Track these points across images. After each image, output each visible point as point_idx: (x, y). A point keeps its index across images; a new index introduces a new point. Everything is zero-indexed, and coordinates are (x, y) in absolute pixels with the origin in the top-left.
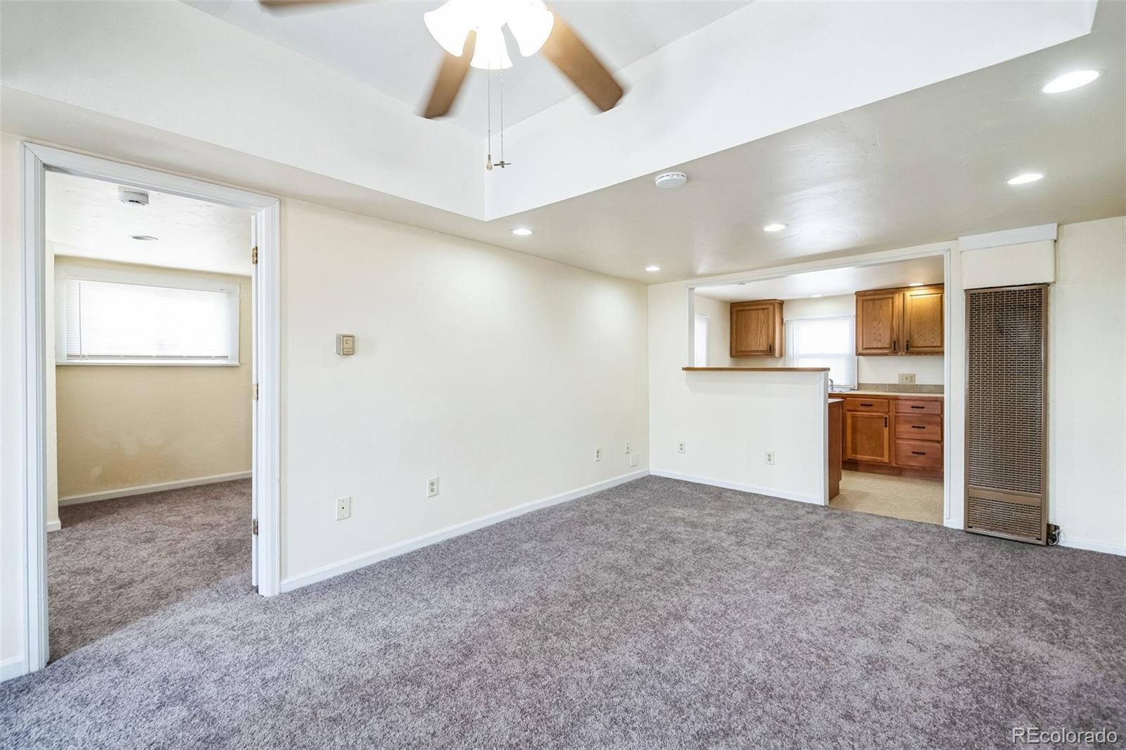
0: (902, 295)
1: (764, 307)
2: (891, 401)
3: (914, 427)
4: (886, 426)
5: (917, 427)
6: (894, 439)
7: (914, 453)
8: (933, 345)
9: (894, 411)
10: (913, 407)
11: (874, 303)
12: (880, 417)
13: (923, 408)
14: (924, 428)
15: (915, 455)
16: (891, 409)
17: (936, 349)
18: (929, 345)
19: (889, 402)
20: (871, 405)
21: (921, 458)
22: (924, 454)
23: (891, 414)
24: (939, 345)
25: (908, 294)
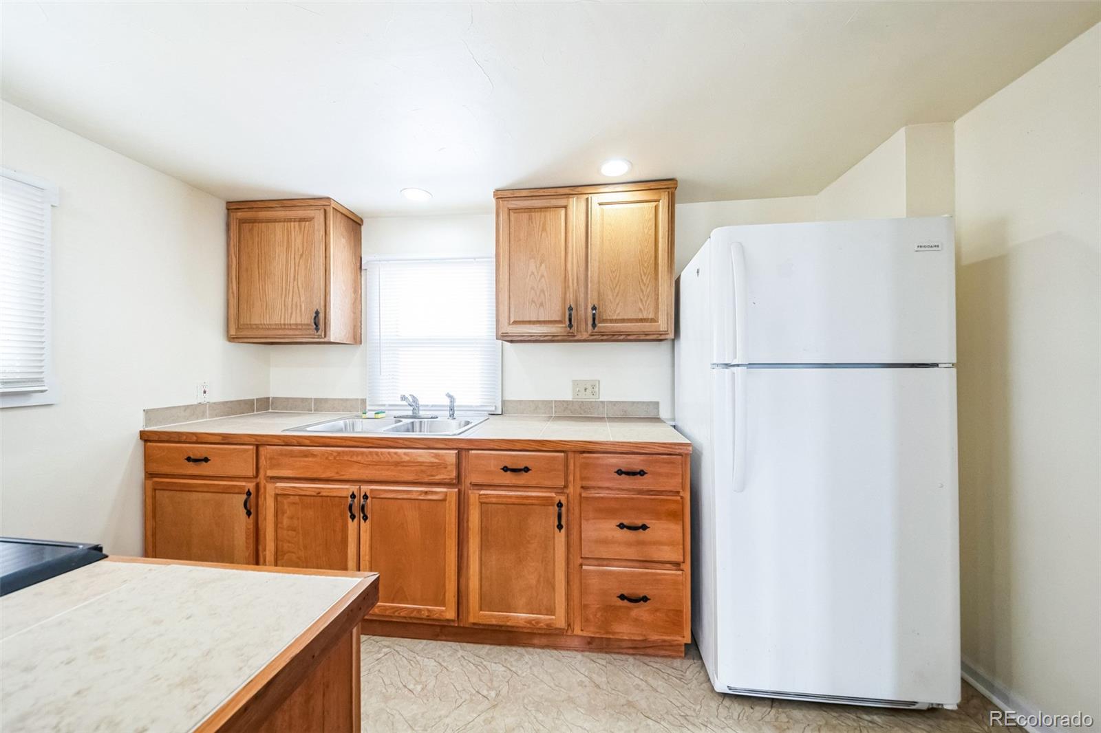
0: (583, 204)
1: (301, 213)
2: (571, 455)
3: (622, 526)
4: (560, 527)
5: (630, 528)
6: (580, 561)
7: (622, 597)
8: (641, 317)
9: (579, 484)
10: (620, 472)
11: (530, 219)
12: (546, 502)
13: (642, 473)
14: (644, 527)
15: (626, 603)
16: (571, 478)
17: (647, 327)
18: (634, 317)
19: (567, 459)
20: (527, 470)
21: (640, 611)
22: (645, 599)
23: (571, 490)
24: (651, 316)
25: (595, 199)
